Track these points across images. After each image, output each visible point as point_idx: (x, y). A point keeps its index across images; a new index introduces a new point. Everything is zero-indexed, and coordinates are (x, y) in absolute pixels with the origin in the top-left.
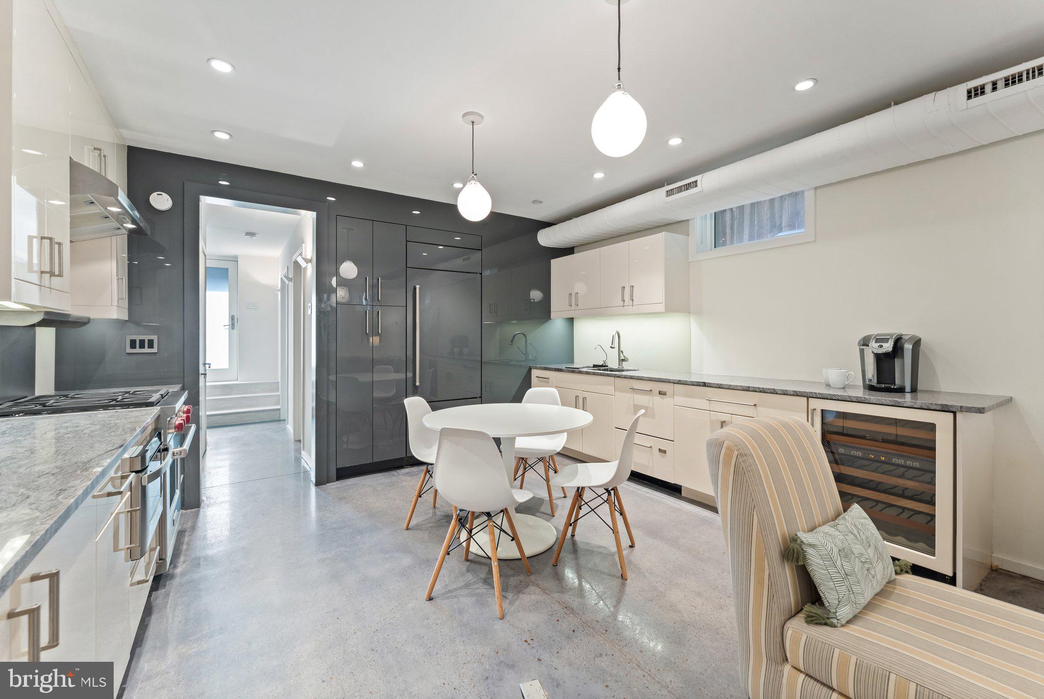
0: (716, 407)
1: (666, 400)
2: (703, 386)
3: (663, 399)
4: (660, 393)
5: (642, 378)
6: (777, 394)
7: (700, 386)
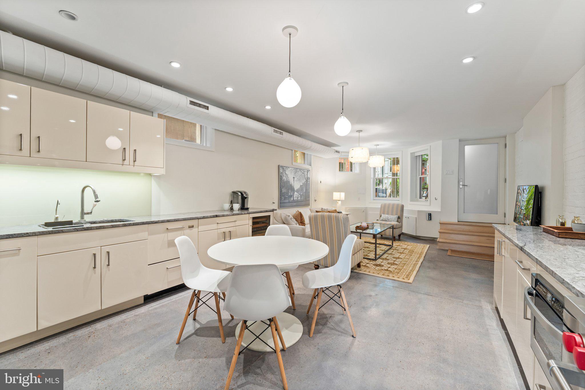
0: (220, 226)
1: (195, 230)
2: (216, 217)
3: (191, 230)
4: (190, 227)
5: (178, 220)
6: (243, 214)
7: (214, 217)
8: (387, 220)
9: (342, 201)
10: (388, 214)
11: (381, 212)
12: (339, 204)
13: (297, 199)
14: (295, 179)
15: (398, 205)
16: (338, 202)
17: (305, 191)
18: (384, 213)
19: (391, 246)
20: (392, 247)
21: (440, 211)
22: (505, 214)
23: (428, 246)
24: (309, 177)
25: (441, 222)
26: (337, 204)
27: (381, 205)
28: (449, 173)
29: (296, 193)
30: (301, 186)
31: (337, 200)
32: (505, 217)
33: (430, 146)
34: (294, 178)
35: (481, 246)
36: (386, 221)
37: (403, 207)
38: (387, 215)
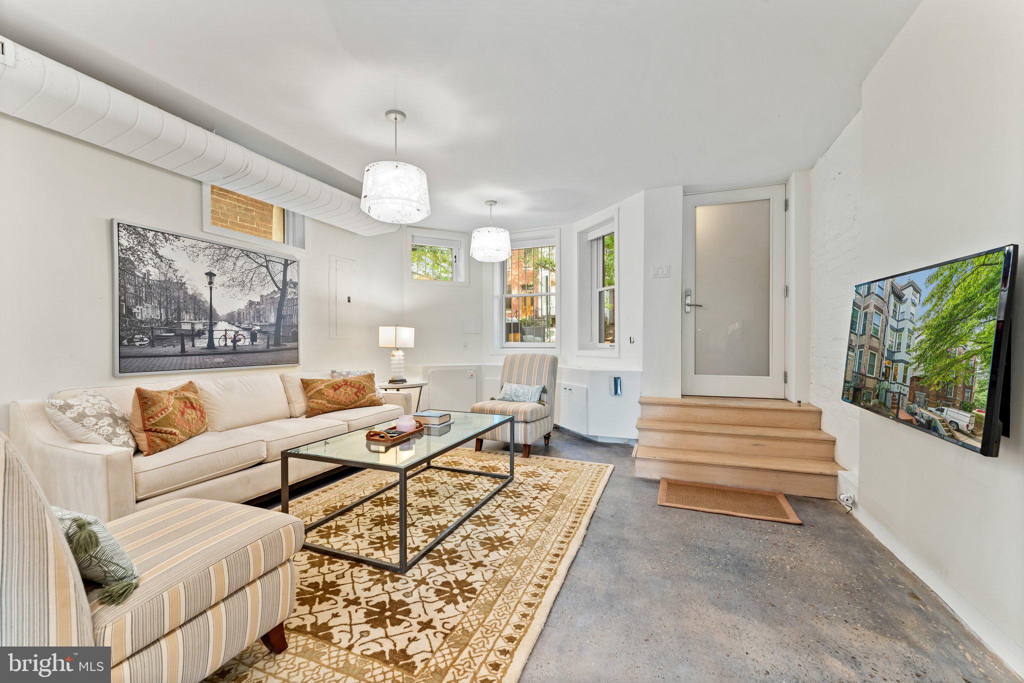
8: (515, 399)
9: (404, 349)
10: (518, 383)
11: (502, 377)
12: (396, 358)
13: (229, 343)
14: (217, 280)
15: (543, 357)
16: (395, 353)
17: (272, 319)
18: (509, 382)
19: (509, 478)
20: (512, 479)
21: (641, 370)
22: (785, 374)
23: (611, 466)
24: (295, 280)
25: (644, 400)
26: (392, 358)
27: (506, 359)
28: (661, 273)
29: (222, 326)
30: (251, 303)
31: (391, 349)
32: (786, 382)
33: (619, 208)
34: (210, 275)
35: (742, 468)
36: (513, 401)
37: (554, 361)
38: (515, 386)
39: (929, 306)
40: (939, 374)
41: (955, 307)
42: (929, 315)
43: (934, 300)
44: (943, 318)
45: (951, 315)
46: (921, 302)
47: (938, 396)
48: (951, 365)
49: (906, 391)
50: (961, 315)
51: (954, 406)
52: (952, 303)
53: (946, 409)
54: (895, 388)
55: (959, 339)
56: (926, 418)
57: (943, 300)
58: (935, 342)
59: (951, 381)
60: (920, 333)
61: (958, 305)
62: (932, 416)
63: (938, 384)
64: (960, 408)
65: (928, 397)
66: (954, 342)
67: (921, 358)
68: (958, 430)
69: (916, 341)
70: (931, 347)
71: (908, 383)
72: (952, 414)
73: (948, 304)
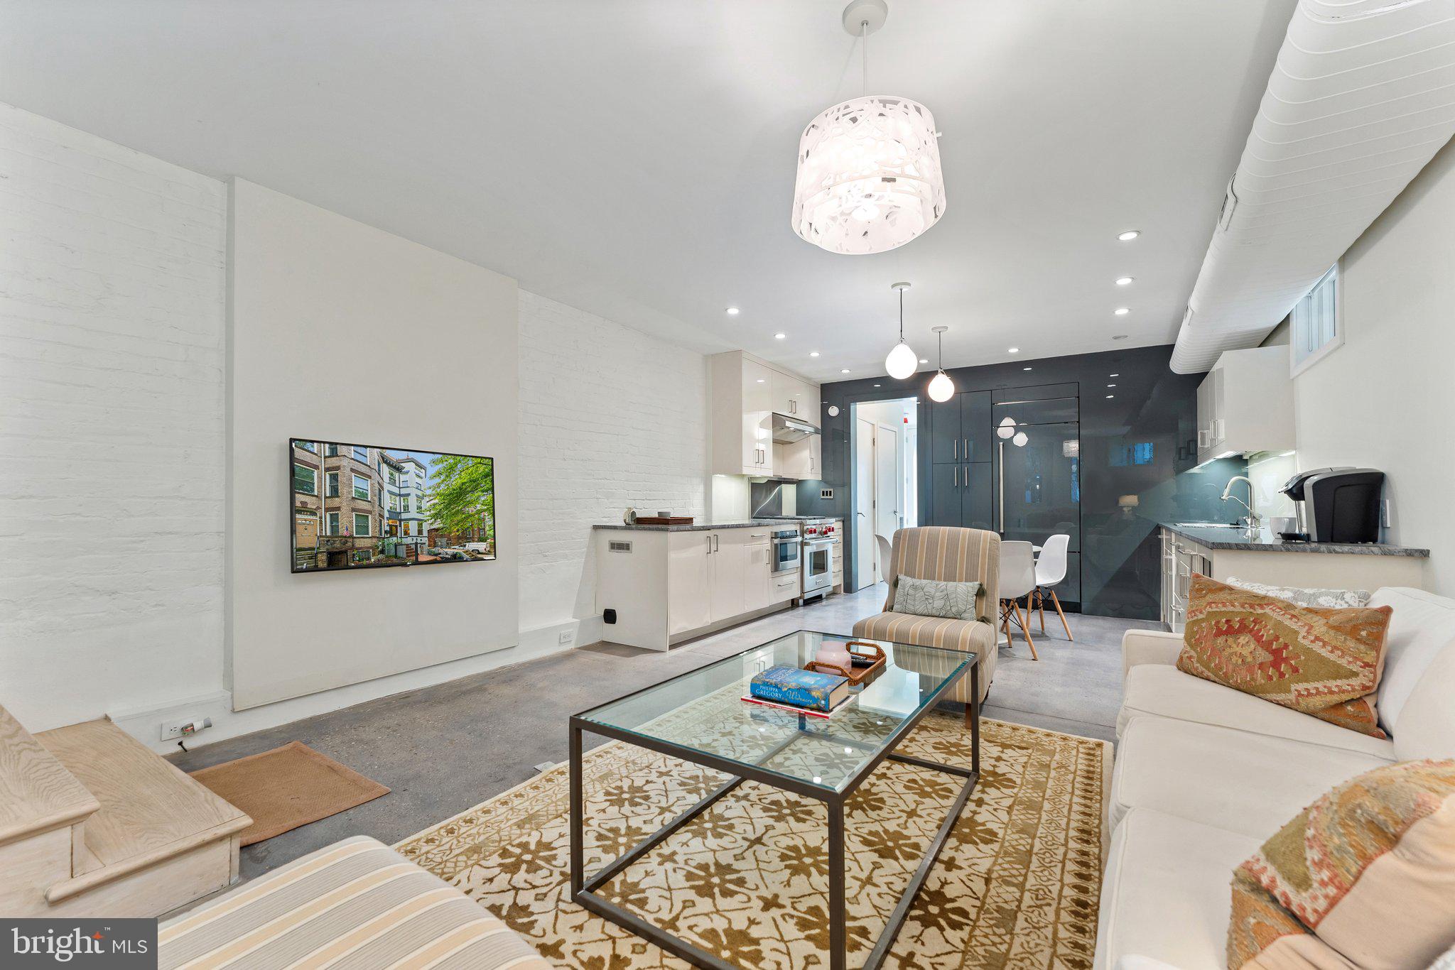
39: (437, 480)
40: (457, 524)
41: (463, 484)
42: (439, 487)
43: (443, 477)
44: (454, 490)
45: (460, 488)
46: (428, 476)
47: (459, 538)
48: (467, 518)
49: (425, 540)
50: (469, 489)
51: (473, 541)
52: (460, 481)
53: (467, 544)
54: (409, 541)
55: (470, 503)
56: (450, 554)
57: (451, 478)
58: (449, 504)
59: (468, 528)
60: (431, 498)
61: (466, 483)
62: (456, 551)
63: (458, 531)
64: (478, 541)
65: (450, 540)
66: (466, 505)
67: (436, 516)
68: (479, 553)
69: (428, 504)
70: (446, 508)
71: (425, 533)
72: (471, 546)
73: (456, 481)
